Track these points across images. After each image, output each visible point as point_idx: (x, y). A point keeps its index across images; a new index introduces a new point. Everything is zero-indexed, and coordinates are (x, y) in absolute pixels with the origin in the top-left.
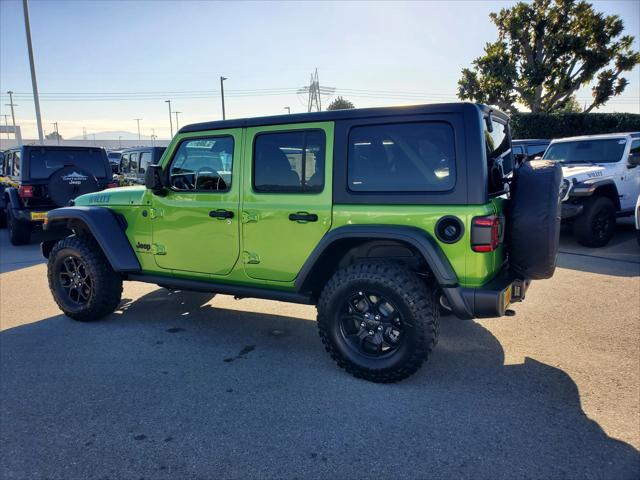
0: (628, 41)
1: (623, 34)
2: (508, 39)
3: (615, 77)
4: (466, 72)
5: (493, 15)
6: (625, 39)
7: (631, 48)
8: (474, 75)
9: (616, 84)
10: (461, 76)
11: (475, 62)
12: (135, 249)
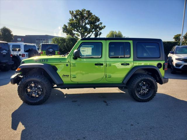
0: (101, 23)
1: (100, 22)
2: (74, 18)
3: (98, 32)
4: (65, 25)
5: (70, 11)
6: (100, 23)
7: (102, 25)
8: (67, 26)
9: (99, 33)
10: (63, 26)
11: (68, 23)
12: (61, 77)
